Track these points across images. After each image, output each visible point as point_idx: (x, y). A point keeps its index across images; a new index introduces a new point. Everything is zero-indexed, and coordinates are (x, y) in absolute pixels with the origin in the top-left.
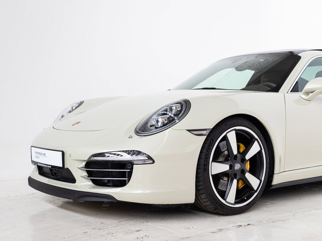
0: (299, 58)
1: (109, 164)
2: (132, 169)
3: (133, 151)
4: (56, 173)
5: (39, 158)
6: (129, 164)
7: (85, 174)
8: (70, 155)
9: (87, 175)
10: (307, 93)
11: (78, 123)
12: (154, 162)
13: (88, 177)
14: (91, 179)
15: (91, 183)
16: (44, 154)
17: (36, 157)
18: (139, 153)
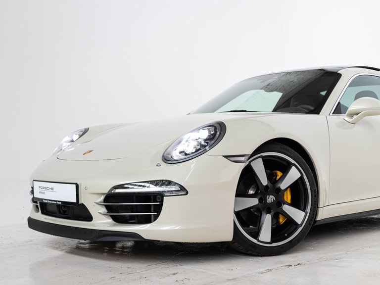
0: (339, 76)
1: (134, 197)
2: (162, 201)
3: (162, 180)
4: (66, 211)
5: (44, 193)
6: (158, 196)
7: (104, 210)
8: (86, 188)
9: (107, 211)
10: (351, 115)
11: (90, 151)
12: (187, 193)
13: (108, 213)
14: (111, 216)
15: (110, 220)
16: (52, 189)
17: (40, 192)
18: (169, 183)
